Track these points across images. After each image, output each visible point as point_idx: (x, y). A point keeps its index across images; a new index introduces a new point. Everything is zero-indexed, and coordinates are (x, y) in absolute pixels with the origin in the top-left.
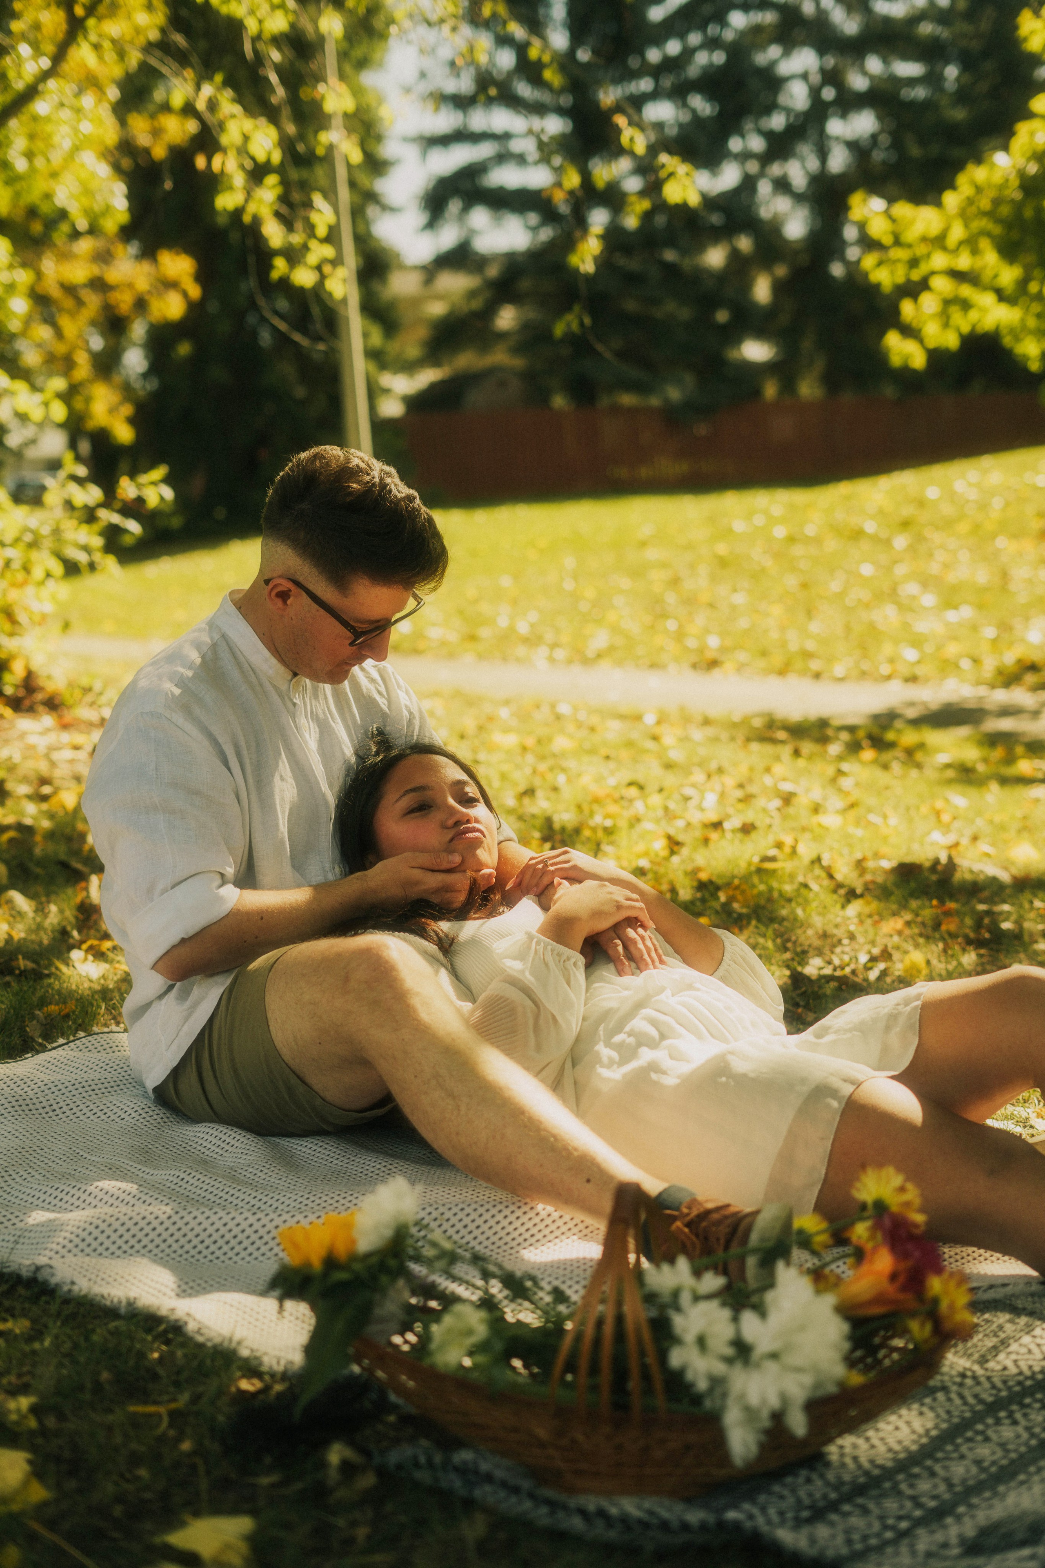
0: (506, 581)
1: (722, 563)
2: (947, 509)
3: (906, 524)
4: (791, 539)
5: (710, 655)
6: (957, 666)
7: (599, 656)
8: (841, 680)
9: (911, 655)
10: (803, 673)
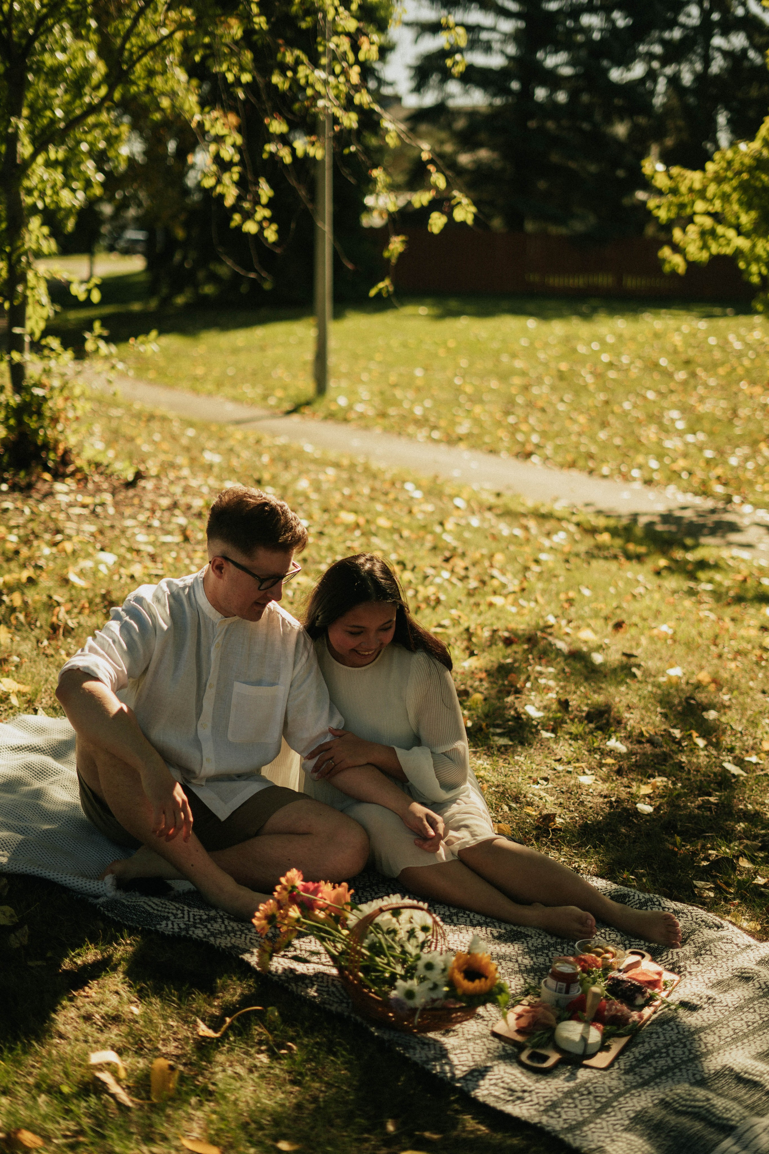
0: (419, 372)
1: (561, 376)
2: (718, 355)
3: (687, 362)
4: (611, 365)
5: (529, 448)
6: (680, 476)
7: (460, 439)
8: (605, 477)
9: (654, 464)
10: (582, 469)
